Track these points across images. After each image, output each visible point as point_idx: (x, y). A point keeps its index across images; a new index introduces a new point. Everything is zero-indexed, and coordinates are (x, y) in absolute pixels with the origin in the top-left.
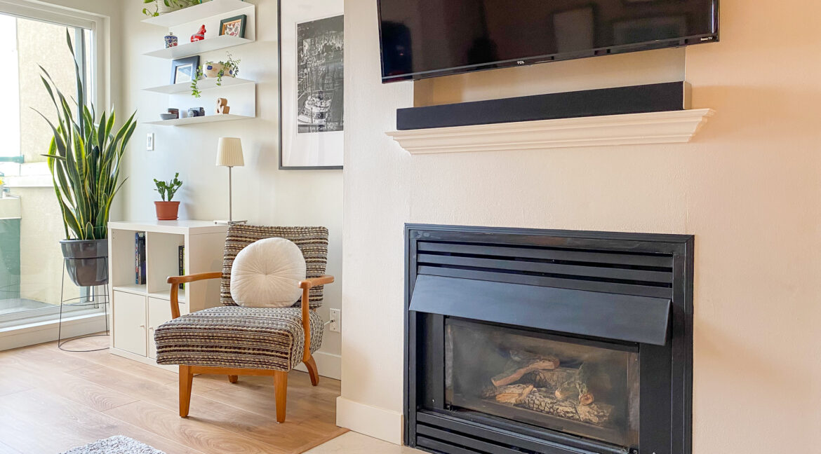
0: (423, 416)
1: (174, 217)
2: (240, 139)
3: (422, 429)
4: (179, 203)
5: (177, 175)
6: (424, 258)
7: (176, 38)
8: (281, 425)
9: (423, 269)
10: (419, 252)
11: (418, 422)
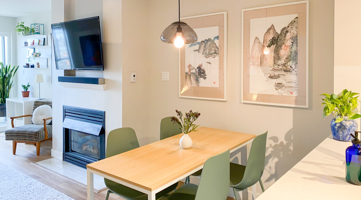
0: (67, 153)
1: (28, 96)
2: (42, 75)
3: (66, 156)
4: (29, 92)
5: (29, 83)
6: (66, 114)
7: (27, 43)
8: (38, 156)
9: (66, 116)
10: (65, 112)
11: (66, 155)
